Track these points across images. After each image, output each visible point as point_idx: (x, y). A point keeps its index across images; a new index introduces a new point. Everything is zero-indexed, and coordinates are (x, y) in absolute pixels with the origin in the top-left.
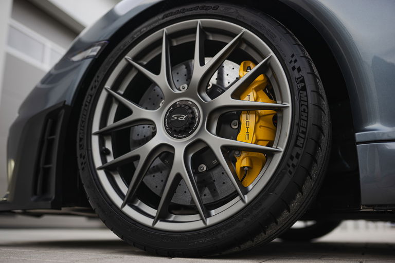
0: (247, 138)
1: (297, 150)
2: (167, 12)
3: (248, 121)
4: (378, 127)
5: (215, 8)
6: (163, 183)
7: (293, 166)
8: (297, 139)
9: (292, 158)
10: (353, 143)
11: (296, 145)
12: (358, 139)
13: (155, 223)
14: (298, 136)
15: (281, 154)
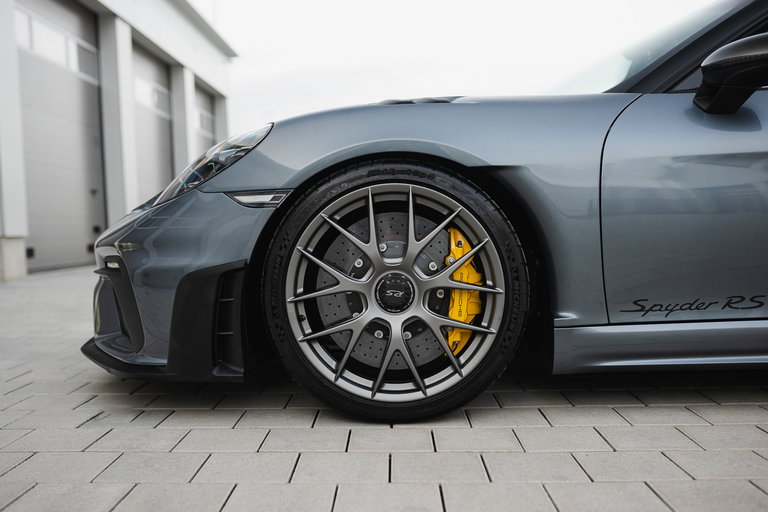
0: (460, 315)
1: (509, 333)
2: (373, 168)
3: (460, 299)
4: (569, 315)
5: (431, 177)
6: (382, 352)
7: (506, 347)
8: (509, 325)
9: (504, 340)
10: (552, 326)
11: (508, 329)
12: (556, 325)
13: (373, 395)
14: (510, 321)
15: (494, 336)
